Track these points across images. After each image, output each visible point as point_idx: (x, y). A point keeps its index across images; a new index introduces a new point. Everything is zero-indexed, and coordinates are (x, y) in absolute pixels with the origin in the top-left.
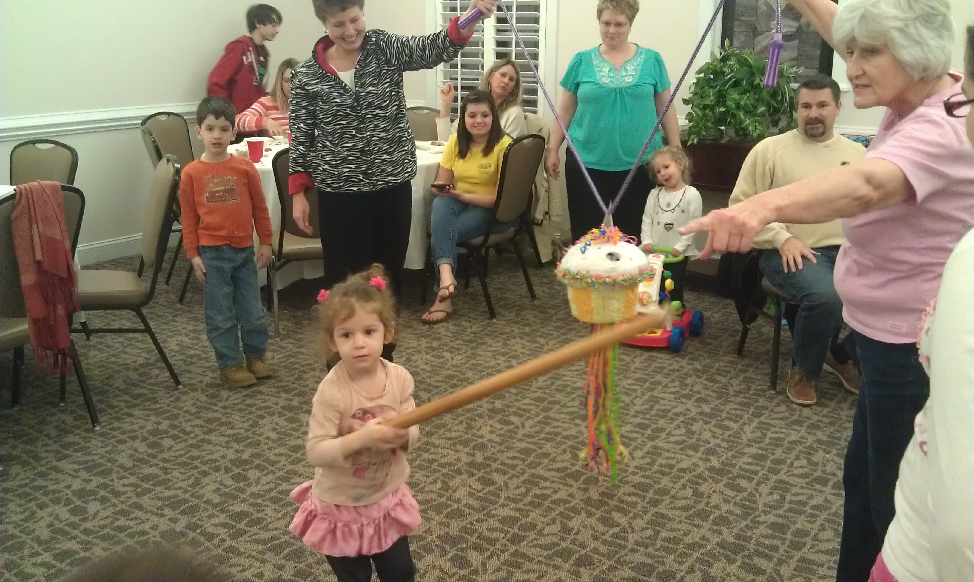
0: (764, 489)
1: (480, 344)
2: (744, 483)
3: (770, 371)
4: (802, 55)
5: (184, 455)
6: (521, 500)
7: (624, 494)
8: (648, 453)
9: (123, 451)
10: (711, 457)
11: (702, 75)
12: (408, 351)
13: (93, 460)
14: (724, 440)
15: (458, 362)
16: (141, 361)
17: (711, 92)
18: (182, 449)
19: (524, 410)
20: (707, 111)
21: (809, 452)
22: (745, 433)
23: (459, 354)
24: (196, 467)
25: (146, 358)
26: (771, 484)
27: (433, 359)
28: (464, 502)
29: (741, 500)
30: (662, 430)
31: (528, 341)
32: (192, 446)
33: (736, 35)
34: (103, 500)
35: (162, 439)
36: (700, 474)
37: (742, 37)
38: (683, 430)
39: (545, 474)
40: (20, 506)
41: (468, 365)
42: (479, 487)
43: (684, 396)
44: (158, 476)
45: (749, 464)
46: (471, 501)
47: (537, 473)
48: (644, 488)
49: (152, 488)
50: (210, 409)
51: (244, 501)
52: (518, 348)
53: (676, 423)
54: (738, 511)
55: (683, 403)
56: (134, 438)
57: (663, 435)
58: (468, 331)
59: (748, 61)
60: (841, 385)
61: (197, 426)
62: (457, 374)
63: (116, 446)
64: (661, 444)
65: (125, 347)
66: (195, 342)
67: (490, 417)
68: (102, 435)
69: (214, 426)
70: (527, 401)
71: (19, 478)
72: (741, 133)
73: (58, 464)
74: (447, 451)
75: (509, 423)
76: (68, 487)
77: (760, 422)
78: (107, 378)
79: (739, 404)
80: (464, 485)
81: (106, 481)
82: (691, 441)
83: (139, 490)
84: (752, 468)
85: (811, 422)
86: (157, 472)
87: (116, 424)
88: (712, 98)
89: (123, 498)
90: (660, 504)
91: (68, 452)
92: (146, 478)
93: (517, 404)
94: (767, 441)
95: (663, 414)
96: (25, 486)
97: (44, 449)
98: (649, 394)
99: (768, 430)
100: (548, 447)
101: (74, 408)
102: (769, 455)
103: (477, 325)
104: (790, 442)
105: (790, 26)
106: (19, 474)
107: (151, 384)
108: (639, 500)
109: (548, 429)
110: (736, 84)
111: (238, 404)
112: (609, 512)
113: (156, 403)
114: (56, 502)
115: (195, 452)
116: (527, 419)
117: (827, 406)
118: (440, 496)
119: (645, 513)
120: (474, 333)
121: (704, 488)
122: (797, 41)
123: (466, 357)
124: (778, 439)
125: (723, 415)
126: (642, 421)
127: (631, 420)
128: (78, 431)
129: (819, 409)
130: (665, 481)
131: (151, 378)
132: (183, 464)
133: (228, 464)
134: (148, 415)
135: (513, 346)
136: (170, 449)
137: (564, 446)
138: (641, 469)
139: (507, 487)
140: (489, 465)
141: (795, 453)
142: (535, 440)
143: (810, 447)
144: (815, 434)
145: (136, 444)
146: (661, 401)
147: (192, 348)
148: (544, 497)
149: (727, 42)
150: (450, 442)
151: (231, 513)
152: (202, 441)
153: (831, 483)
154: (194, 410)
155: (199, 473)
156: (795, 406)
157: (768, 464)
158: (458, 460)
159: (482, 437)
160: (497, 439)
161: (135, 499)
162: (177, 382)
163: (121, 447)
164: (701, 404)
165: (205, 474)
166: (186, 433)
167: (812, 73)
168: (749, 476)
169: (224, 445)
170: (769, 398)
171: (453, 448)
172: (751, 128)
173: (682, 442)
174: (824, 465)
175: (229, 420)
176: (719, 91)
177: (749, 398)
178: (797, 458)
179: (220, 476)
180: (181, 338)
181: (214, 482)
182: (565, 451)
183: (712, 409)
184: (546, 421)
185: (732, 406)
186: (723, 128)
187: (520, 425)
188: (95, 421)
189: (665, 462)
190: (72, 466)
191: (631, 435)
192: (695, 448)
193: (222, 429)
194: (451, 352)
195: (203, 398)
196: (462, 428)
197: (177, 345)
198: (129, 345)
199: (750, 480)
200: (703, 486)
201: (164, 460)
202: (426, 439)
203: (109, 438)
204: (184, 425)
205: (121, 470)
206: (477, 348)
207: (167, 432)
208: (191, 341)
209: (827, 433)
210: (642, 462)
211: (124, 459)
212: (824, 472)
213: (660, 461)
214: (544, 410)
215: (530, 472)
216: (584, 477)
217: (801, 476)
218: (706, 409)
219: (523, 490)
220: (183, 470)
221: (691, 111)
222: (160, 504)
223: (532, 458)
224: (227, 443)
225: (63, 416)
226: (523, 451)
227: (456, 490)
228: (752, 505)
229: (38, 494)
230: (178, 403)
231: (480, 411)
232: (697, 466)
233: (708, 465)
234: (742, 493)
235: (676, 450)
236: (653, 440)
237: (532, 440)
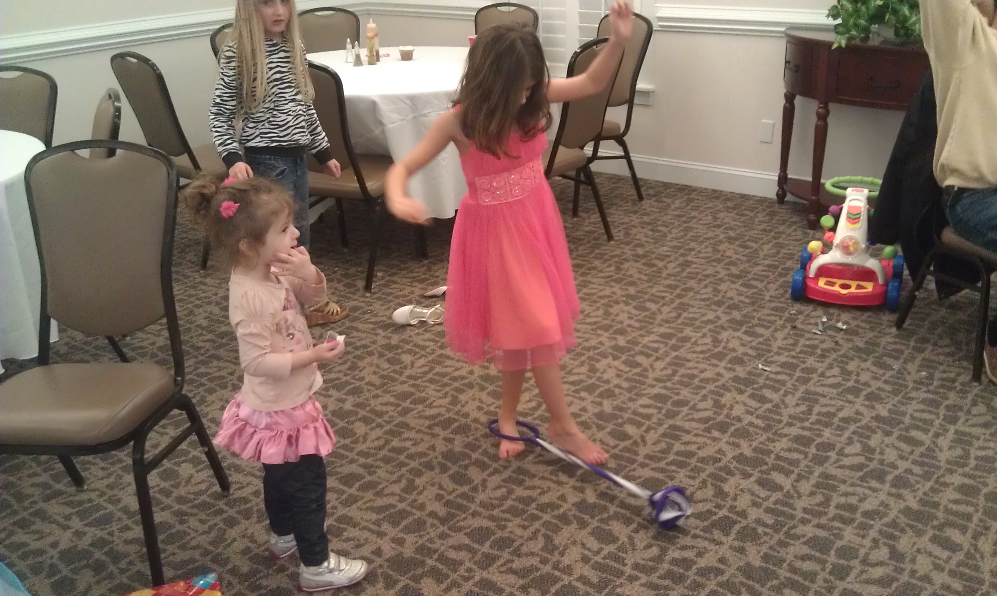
8: (817, 486)
10: (903, 492)
14: (915, 462)
22: (941, 451)
36: (894, 521)
38: (858, 447)
43: (849, 390)
45: (956, 502)
53: (846, 434)
55: (850, 402)
57: (833, 455)
64: (833, 471)
77: (957, 432)
79: (923, 402)
80: (574, 543)
98: (802, 388)
125: (907, 421)
126: (801, 432)
130: (849, 534)
146: (821, 399)
164: (874, 403)
171: (554, 478)
173: (861, 467)
177: (935, 393)
187: (639, 440)
191: (789, 456)
192: (880, 477)
213: (836, 499)
227: (564, 550)
232: (887, 506)
233: (903, 505)
234: (958, 553)
235: (855, 480)
236: (821, 464)
237: (657, 465)
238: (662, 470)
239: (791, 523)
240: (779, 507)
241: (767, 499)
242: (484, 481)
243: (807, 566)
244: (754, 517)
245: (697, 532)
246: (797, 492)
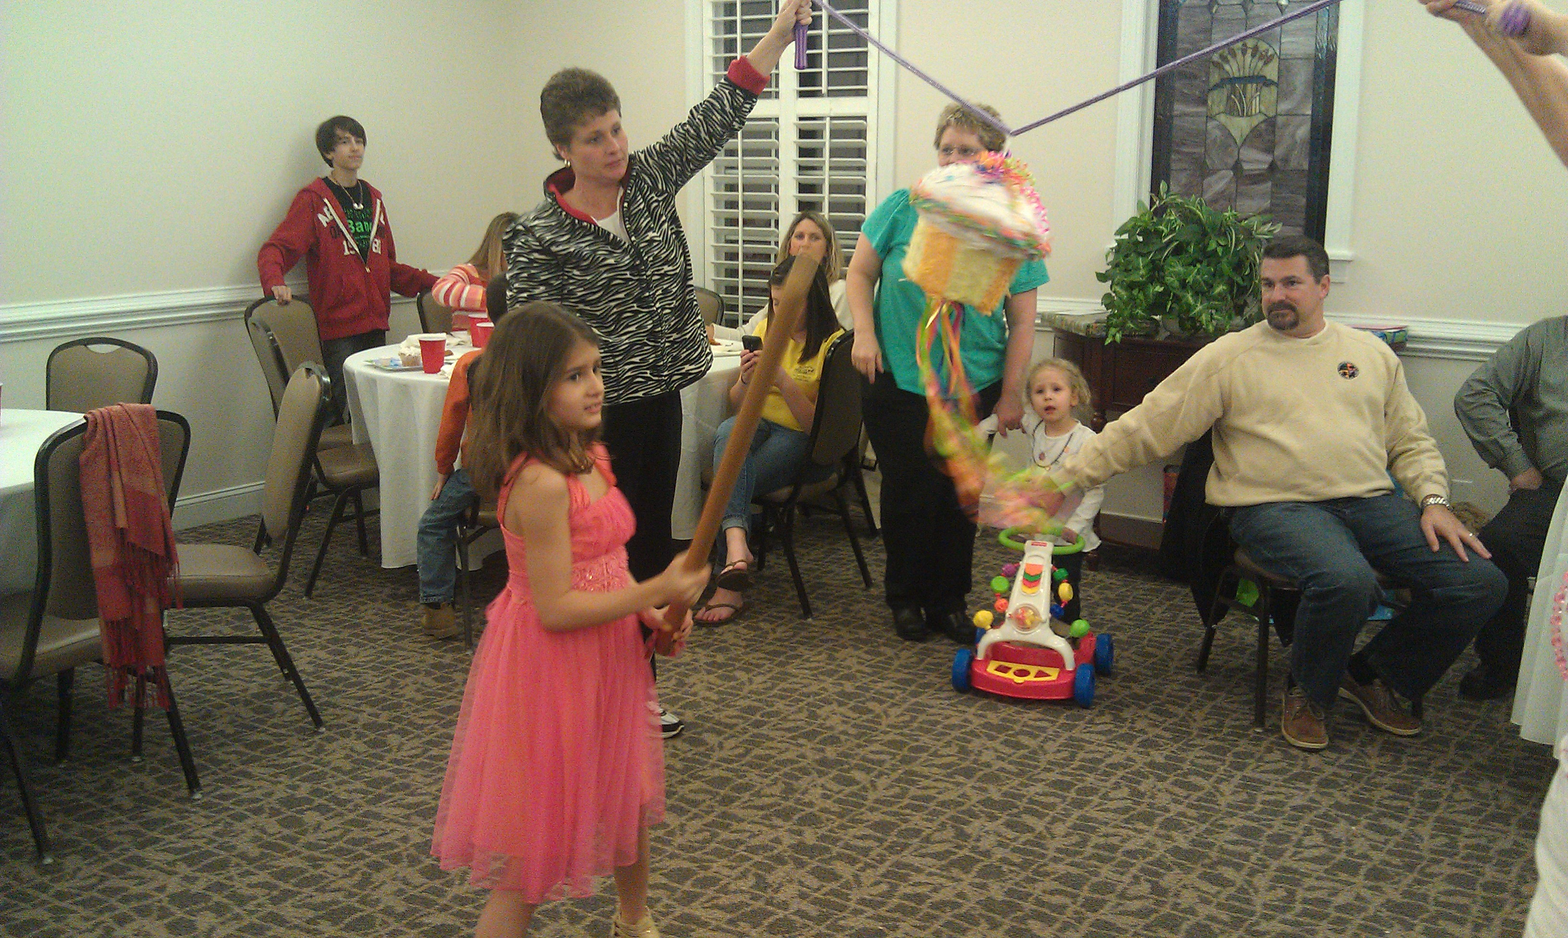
0: (1261, 881)
1: (791, 657)
2: (1229, 873)
3: (1251, 697)
4: (1278, 205)
5: (342, 836)
6: (883, 904)
7: (1044, 892)
8: (1075, 827)
9: (243, 832)
10: (1174, 833)
11: (1125, 236)
12: (678, 670)
13: (196, 847)
14: (1191, 806)
15: (761, 686)
16: (254, 688)
17: (1141, 262)
18: (336, 828)
19: (872, 762)
20: (1135, 292)
21: (1325, 823)
22: (1222, 795)
23: (760, 673)
24: (362, 857)
25: (262, 685)
26: (1271, 873)
27: (719, 682)
28: (794, 907)
29: (1227, 899)
30: (1094, 791)
31: (867, 652)
32: (352, 822)
33: (1173, 174)
34: (219, 910)
35: (302, 812)
36: (1159, 860)
37: (1184, 178)
38: (1125, 792)
39: (917, 862)
40: (86, 919)
41: (775, 691)
42: (815, 883)
43: (1121, 737)
44: (303, 871)
46: (805, 906)
47: (904, 860)
48: (1076, 883)
49: (296, 889)
50: (375, 764)
51: (444, 909)
52: (852, 662)
53: (1113, 780)
54: (1224, 916)
55: (1121, 748)
56: (257, 811)
57: (1095, 799)
58: (771, 636)
59: (1195, 214)
60: (1363, 718)
61: (356, 791)
62: (760, 705)
63: (231, 825)
64: (1094, 814)
65: (227, 667)
66: (338, 658)
67: (821, 774)
68: (206, 806)
69: (383, 790)
70: (875, 747)
71: (80, 874)
72: (1188, 325)
73: (141, 853)
74: (759, 827)
75: (852, 782)
76: (161, 889)
77: (1244, 778)
78: (204, 718)
79: (1208, 749)
81: (221, 879)
82: (1139, 808)
83: (275, 893)
84: (1240, 848)
85: (1324, 776)
86: (300, 865)
87: (227, 790)
88: (1142, 272)
89: (251, 906)
90: (1102, 907)
91: (155, 834)
92: (284, 875)
93: (861, 752)
94: (1259, 806)
95: (1091, 767)
96: (92, 887)
97: (116, 829)
99: (1258, 789)
100: (917, 820)
101: (156, 764)
102: (1264, 828)
103: (783, 628)
104: (1294, 808)
105: (1258, 161)
106: (79, 869)
107: (275, 726)
108: (1068, 901)
109: (913, 791)
110: (1179, 251)
111: (417, 756)
112: (1022, 920)
113: (286, 755)
114: (143, 912)
115: (357, 833)
116: (878, 776)
117: (1346, 752)
118: (755, 898)
119: (1080, 921)
120: (779, 640)
121: (1169, 880)
122: (1269, 184)
123: (772, 678)
124: (1276, 803)
125: (1186, 766)
126: (1060, 777)
127: (1043, 776)
128: (166, 801)
129: (1334, 756)
130: (1106, 872)
131: (273, 716)
132: (340, 852)
133: (412, 851)
134: (276, 775)
135: (844, 660)
136: (317, 827)
137: (942, 818)
138: (1067, 852)
139: (859, 884)
140: (827, 850)
141: (1303, 824)
142: (894, 809)
143: (1325, 815)
144: (1330, 795)
145: (262, 820)
146: (1087, 745)
147: (334, 667)
148: (919, 898)
149: (1163, 186)
150: (761, 813)
151: (426, 928)
152: (366, 815)
153: (1363, 871)
154: (347, 766)
155: (368, 866)
156: (1295, 752)
157: (1263, 842)
158: (777, 841)
159: (811, 804)
160: (836, 808)
161: (270, 908)
162: (318, 722)
163: (238, 826)
164: (1149, 749)
165: (377, 867)
166: (340, 803)
167: (1294, 232)
168: (1236, 861)
169: (402, 820)
170: (1255, 738)
171: (766, 822)
172: (1204, 318)
173: (1127, 810)
174: (1349, 843)
175: (406, 781)
176: (1152, 261)
177: (1223, 740)
178: (1308, 832)
179: (403, 870)
180: (315, 652)
181: (394, 880)
182: (943, 825)
183: (1166, 757)
184: (910, 778)
185: (1197, 752)
186: (1158, 317)
187: (868, 786)
188: (193, 785)
189: (1102, 841)
190: (162, 856)
191: (1043, 799)
192: (1148, 819)
193: (398, 795)
194: (748, 671)
195: (360, 747)
196: (776, 790)
197: (310, 663)
198: (235, 664)
199: (1238, 867)
200: (1166, 878)
201: (309, 846)
202: (723, 809)
203: (218, 812)
204: (335, 789)
205: (244, 862)
206: (788, 663)
207: (308, 801)
208: (332, 658)
209: (1350, 793)
210: (1067, 841)
211: (244, 845)
212: (1350, 853)
213: (1094, 839)
214: (904, 761)
215: (893, 858)
216: (979, 866)
217: (1314, 860)
218: (1158, 757)
219: (884, 887)
220: (342, 862)
221: (1109, 291)
222: (311, 914)
223: (892, 838)
224: (407, 817)
225: (142, 778)
226: (876, 826)
228: (1244, 906)
229: (113, 901)
230: (322, 755)
231: (803, 763)
232: (1153, 846)
233: (1171, 845)
234: (1228, 889)
235: (1118, 822)
236: (1080, 807)
237: (890, 809)
238: (895, 814)
239: (1042, 861)
240: (1028, 847)
241: (1015, 839)
242: (682, 826)
243: (1056, 899)
244: (999, 856)
245: (932, 870)
246: (1050, 833)
